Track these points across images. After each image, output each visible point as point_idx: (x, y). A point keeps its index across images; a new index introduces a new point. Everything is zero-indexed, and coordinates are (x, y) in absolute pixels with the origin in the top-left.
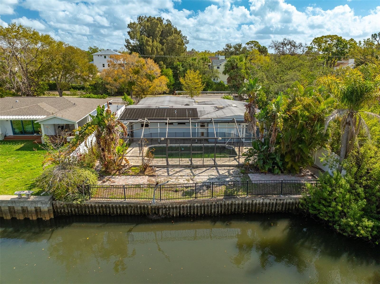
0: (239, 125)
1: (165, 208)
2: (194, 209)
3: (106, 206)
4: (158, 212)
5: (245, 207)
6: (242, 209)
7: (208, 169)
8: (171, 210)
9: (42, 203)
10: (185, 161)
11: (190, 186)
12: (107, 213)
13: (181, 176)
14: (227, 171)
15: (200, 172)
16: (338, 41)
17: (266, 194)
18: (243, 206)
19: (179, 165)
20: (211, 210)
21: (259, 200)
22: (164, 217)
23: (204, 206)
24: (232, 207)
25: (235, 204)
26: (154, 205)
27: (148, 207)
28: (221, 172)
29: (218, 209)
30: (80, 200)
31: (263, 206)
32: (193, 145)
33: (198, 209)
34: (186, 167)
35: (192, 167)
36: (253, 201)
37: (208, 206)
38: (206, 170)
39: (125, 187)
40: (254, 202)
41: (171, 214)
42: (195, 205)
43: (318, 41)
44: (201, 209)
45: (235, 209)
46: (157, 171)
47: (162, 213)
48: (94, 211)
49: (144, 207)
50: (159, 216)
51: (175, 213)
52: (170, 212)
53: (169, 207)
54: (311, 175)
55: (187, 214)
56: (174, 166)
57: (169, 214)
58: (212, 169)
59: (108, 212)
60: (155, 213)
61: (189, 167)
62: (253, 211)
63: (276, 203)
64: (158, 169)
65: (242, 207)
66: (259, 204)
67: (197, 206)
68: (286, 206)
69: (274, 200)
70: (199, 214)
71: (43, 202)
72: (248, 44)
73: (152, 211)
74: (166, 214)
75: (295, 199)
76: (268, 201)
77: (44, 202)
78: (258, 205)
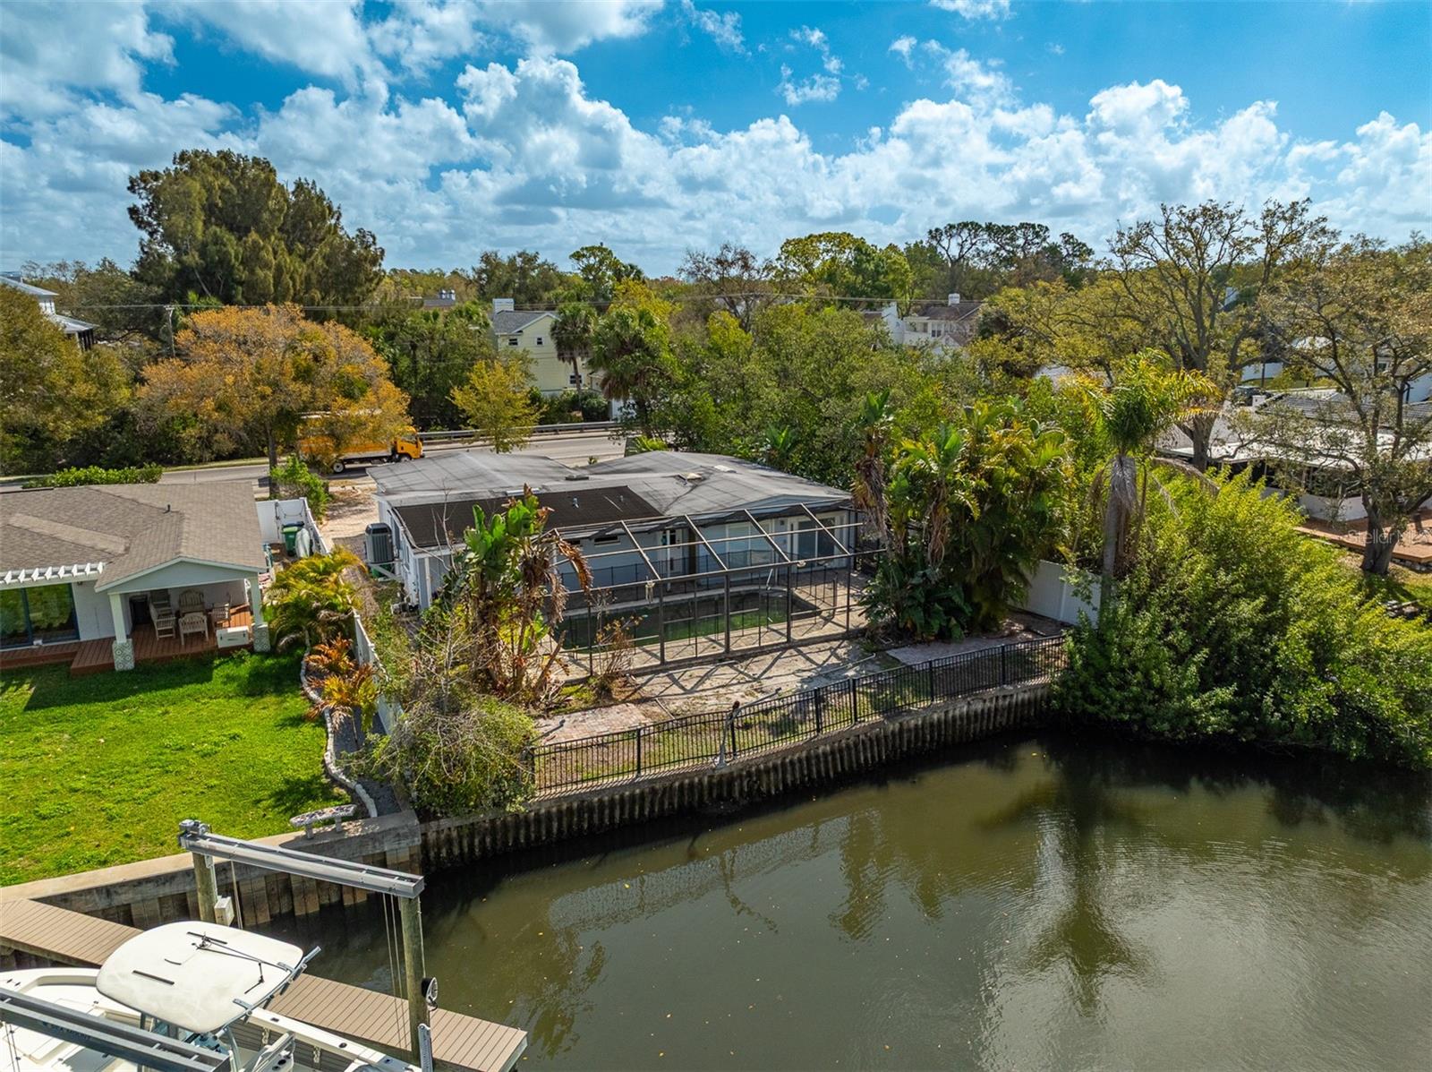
0: (782, 523)
1: (749, 774)
2: (818, 763)
3: (583, 807)
4: (730, 792)
5: (932, 732)
6: (924, 742)
7: (779, 657)
8: (764, 778)
9: (398, 835)
10: (705, 645)
11: (775, 708)
12: (581, 829)
13: (723, 686)
14: (829, 653)
15: (764, 668)
16: (858, 249)
17: (973, 689)
18: (927, 731)
19: (696, 658)
20: (858, 759)
21: (961, 708)
22: (745, 802)
23: (841, 751)
24: (901, 739)
25: (909, 730)
26: (724, 771)
27: (701, 782)
28: (820, 658)
29: (872, 752)
30: (520, 799)
31: (969, 723)
32: (665, 599)
33: (826, 762)
34: (718, 660)
35: (730, 658)
36: (946, 713)
37: (848, 746)
38: (776, 660)
39: (642, 733)
40: (950, 715)
41: (764, 789)
42: (820, 751)
43: (799, 249)
44: (834, 759)
45: (909, 742)
46: (645, 684)
47: (741, 790)
48: (544, 832)
49: (691, 785)
50: (735, 802)
51: (770, 785)
52: (761, 785)
53: (758, 771)
54: (1027, 630)
55: (802, 782)
56: (681, 664)
57: (759, 789)
58: (787, 654)
59: (586, 826)
60: (720, 797)
61: (721, 661)
62: (950, 738)
63: (996, 709)
64: (640, 680)
65: (924, 734)
66: (961, 718)
67: (825, 754)
68: (1016, 713)
69: (991, 700)
70: (832, 774)
71: (401, 832)
72: (577, 256)
73: (710, 794)
74: (750, 793)
75: (1036, 687)
76: (978, 706)
77: (406, 830)
78: (958, 722)
